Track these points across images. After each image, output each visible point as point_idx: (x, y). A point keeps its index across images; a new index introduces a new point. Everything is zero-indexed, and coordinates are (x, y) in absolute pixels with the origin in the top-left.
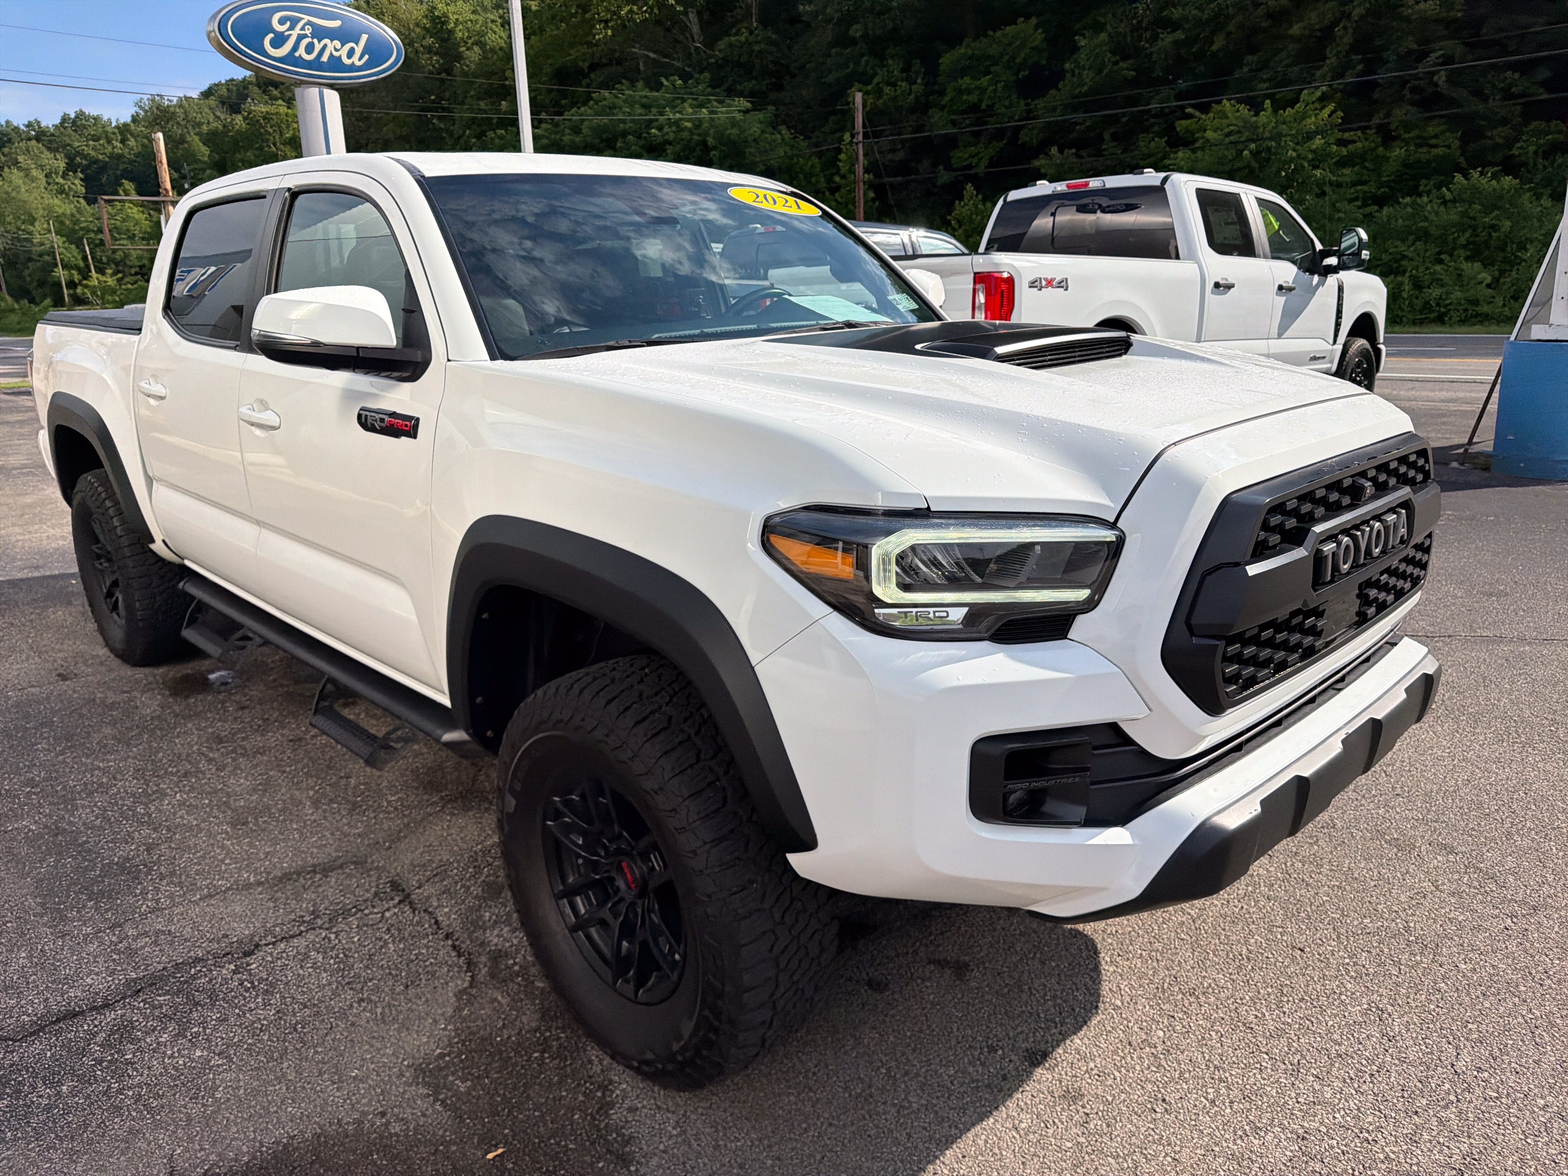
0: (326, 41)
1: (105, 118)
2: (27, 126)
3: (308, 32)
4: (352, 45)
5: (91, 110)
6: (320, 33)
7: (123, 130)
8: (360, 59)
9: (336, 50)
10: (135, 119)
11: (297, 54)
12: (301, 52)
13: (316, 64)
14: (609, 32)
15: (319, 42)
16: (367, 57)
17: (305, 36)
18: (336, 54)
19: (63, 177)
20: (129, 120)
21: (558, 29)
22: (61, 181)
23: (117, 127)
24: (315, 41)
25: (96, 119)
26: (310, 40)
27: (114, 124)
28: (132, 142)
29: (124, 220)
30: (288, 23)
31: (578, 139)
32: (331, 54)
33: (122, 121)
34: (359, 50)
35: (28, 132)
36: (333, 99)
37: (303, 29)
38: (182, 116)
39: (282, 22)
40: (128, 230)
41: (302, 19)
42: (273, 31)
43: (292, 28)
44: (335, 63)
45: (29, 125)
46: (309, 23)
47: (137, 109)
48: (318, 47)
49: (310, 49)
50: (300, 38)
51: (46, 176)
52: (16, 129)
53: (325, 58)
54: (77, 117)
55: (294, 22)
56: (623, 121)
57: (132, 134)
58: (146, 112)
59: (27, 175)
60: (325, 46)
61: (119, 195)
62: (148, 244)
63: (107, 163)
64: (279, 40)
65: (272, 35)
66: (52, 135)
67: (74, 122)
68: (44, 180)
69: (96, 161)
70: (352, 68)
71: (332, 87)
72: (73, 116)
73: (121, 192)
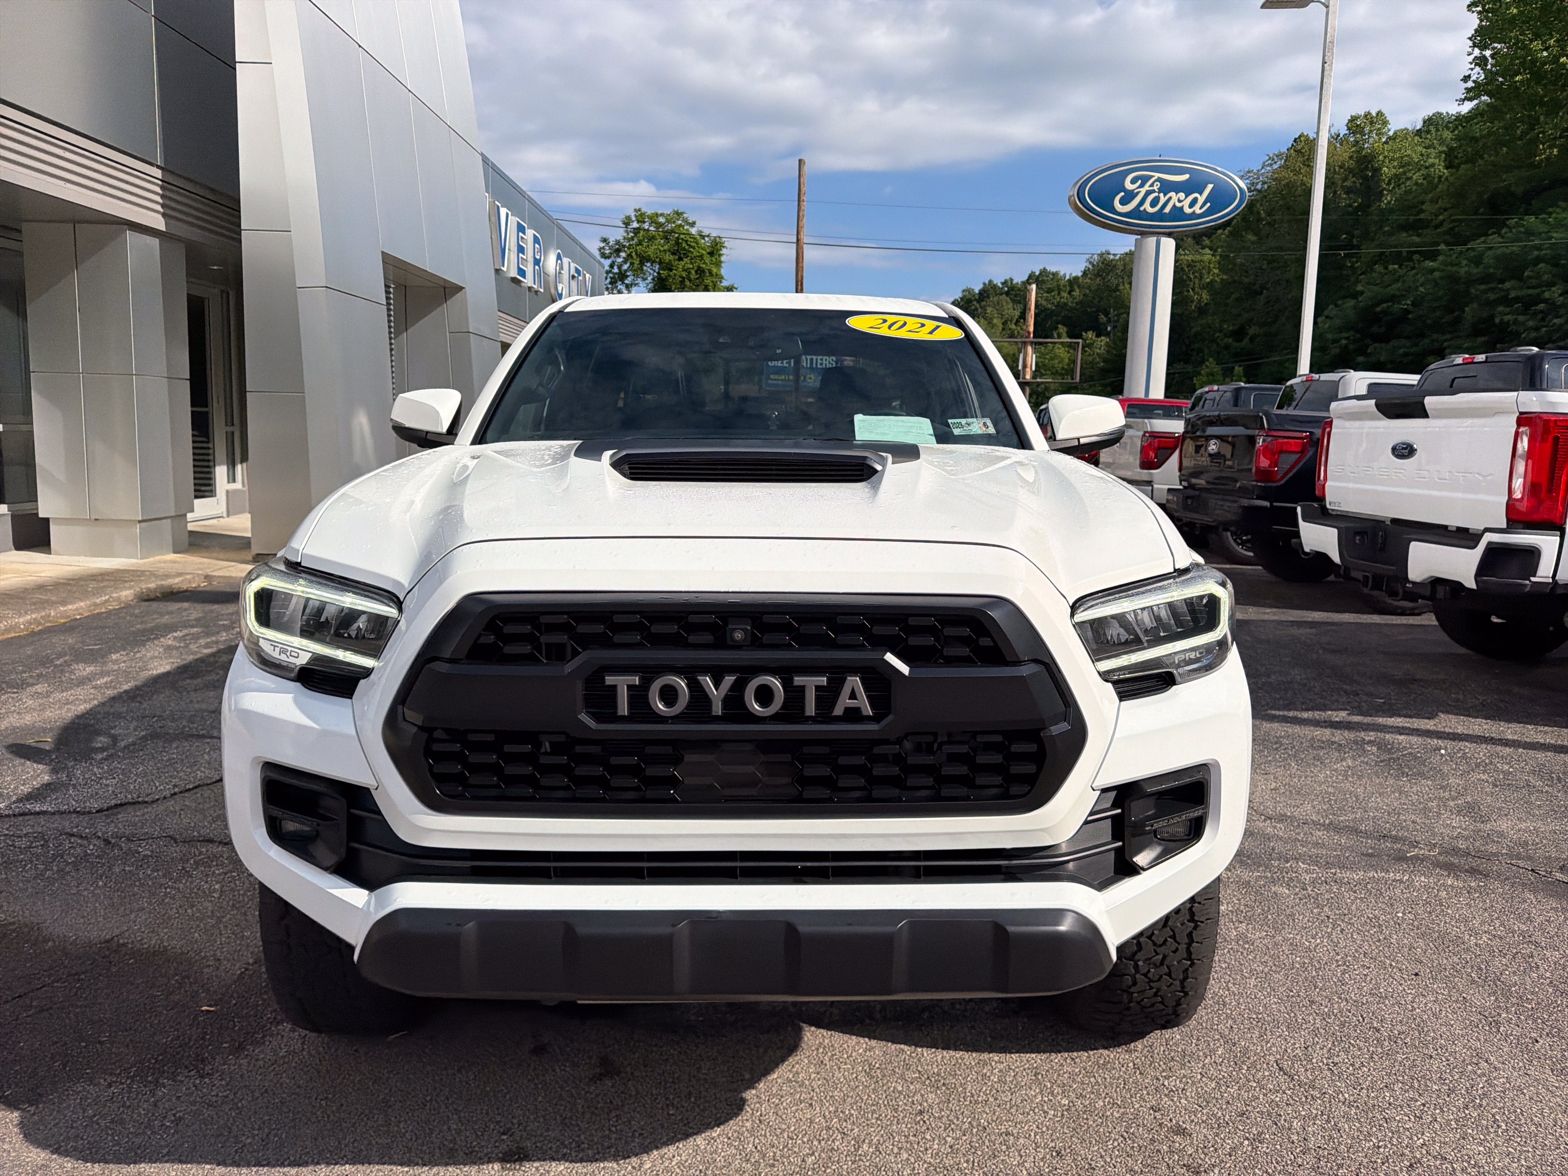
0: (1173, 194)
1: (1062, 273)
2: (1003, 283)
3: (1155, 188)
4: (1197, 195)
5: (1052, 269)
6: (1167, 187)
7: (1073, 282)
8: (1201, 208)
9: (1179, 201)
10: (1085, 273)
11: (1142, 209)
12: (1147, 206)
13: (1160, 216)
14: (1555, 151)
15: (1165, 195)
16: (1209, 204)
17: (1154, 191)
18: (1178, 205)
19: (1016, 324)
20: (1080, 274)
21: (1497, 154)
22: (1013, 327)
23: (1069, 280)
24: (1162, 195)
25: (1055, 274)
26: (1156, 194)
27: (1067, 277)
28: (1076, 293)
29: (1052, 359)
30: (1140, 182)
31: (1475, 271)
32: (1174, 205)
33: (1074, 275)
34: (1201, 199)
35: (1002, 288)
36: (1169, 245)
37: (1152, 185)
38: (1122, 268)
39: (1133, 181)
40: (1053, 367)
41: (1152, 177)
42: (1124, 189)
43: (1141, 186)
44: (1178, 215)
45: (1005, 283)
46: (1159, 180)
47: (1087, 264)
48: (1163, 200)
49: (1154, 203)
50: (1148, 193)
51: (1003, 324)
52: (995, 286)
53: (1167, 210)
54: (1041, 274)
55: (1145, 180)
56: (1538, 248)
57: (1079, 287)
58: (1093, 265)
59: (989, 323)
60: (1170, 198)
61: (1052, 337)
62: (1063, 379)
63: (1053, 311)
64: (1129, 197)
65: (1122, 194)
66: (1019, 290)
67: (1038, 277)
68: (1001, 326)
69: (1046, 309)
70: (1193, 216)
71: (1169, 235)
72: (1037, 273)
73: (1055, 335)
